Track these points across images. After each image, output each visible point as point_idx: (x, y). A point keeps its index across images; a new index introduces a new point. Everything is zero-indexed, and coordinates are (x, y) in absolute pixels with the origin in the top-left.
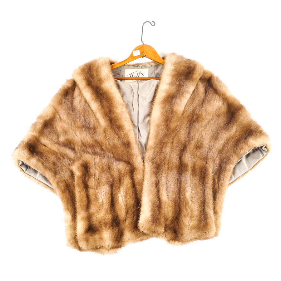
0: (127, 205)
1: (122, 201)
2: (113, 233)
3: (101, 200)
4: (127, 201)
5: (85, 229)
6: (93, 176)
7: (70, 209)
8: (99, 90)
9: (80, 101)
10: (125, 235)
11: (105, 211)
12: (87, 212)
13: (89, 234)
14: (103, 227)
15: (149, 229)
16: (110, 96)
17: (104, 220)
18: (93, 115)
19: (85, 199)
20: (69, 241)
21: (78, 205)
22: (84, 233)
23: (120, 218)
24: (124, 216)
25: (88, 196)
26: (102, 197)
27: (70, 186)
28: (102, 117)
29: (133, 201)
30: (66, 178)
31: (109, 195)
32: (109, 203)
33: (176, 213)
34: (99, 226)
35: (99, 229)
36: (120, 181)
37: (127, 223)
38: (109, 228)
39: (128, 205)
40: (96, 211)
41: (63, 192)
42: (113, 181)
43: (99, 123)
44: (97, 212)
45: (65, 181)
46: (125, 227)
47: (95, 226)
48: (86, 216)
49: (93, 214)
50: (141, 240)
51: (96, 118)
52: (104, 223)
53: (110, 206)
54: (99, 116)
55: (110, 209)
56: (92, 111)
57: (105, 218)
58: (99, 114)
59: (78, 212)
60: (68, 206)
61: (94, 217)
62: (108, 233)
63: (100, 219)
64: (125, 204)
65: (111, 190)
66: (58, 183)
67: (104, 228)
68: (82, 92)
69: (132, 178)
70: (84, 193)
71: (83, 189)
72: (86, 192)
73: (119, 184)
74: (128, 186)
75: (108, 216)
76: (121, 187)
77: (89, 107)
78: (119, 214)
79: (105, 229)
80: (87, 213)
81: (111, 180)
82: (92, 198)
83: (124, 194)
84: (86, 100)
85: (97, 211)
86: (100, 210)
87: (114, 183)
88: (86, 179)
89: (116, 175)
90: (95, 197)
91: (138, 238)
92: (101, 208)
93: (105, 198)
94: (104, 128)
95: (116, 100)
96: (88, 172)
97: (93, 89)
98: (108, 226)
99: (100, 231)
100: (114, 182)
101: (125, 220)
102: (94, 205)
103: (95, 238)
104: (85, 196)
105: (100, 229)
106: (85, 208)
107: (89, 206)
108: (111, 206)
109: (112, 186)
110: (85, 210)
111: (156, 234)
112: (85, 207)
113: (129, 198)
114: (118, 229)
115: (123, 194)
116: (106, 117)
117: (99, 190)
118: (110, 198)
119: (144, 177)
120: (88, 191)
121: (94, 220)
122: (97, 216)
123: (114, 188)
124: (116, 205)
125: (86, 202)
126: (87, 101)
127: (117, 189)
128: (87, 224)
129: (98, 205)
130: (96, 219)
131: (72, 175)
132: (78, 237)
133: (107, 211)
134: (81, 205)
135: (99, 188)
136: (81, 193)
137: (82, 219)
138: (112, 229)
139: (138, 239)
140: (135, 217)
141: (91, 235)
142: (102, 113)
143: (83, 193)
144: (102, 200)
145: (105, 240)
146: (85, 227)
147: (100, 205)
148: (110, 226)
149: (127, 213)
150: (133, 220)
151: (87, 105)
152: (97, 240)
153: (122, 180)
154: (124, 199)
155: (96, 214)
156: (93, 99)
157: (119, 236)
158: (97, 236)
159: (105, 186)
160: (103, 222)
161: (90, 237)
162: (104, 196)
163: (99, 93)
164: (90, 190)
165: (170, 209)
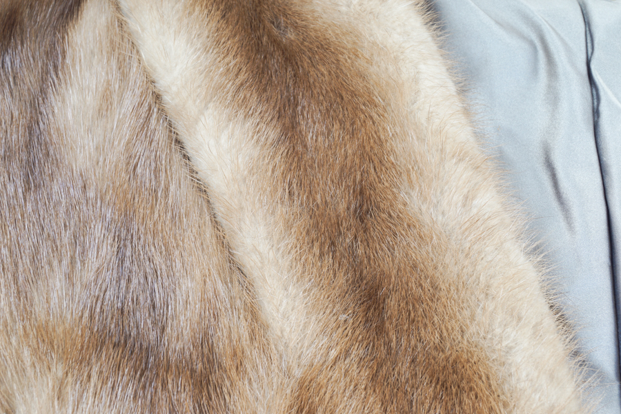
8: (275, 22)
9: (107, 100)
16: (362, 76)
18: (209, 231)
28: (285, 262)
43: (253, 312)
51: (233, 267)
54: (264, 247)
56: (202, 189)
58: (262, 231)
68: (133, 25)
77: (177, 157)
84: (157, 97)
94: (298, 373)
95: (422, 117)
97: (229, 8)
116: (328, 260)
126: (166, 98)
142: (288, 226)
151: (161, 135)
156: (220, 87)
163: (275, 42)
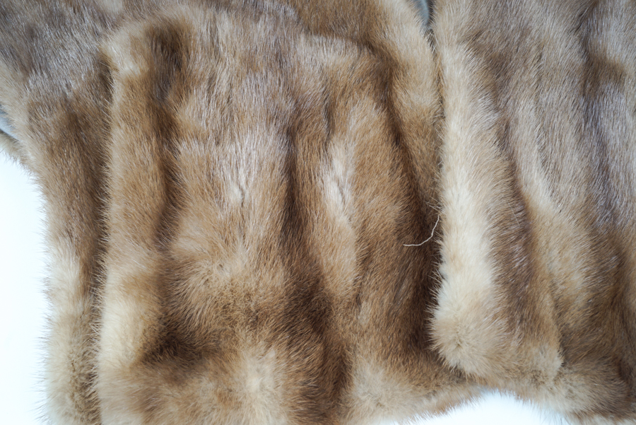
0: (364, 227)
1: (341, 207)
2: (294, 367)
3: (233, 195)
4: (368, 207)
5: (140, 344)
6: (204, 86)
7: (75, 235)
10: (355, 381)
11: (252, 248)
12: (160, 250)
13: (160, 373)
14: (243, 333)
15: (495, 356)
17: (248, 295)
19: (152, 185)
20: (62, 402)
21: (115, 211)
22: (136, 364)
23: (333, 291)
24: (351, 281)
25: (168, 174)
26: (243, 183)
27: (87, 125)
29: (398, 208)
30: (74, 87)
31: (277, 172)
32: (278, 211)
33: (602, 271)
34: (220, 327)
35: (218, 343)
36: (330, 113)
37: (367, 313)
38: (274, 338)
39: (371, 227)
40: (207, 247)
41: (54, 151)
42: (298, 111)
44: (214, 252)
45: (66, 102)
46: (355, 338)
47: (199, 326)
48: (150, 272)
49: (191, 261)
50: (442, 409)
52: (248, 311)
53: (280, 228)
55: (282, 243)
57: (251, 284)
59: (111, 251)
60: (67, 220)
61: (193, 279)
62: (268, 368)
63: (227, 293)
64: (355, 218)
65: (285, 153)
66: (33, 111)
67: (249, 341)
69: (387, 103)
70: (148, 154)
71: (149, 139)
72: (161, 150)
73: (323, 128)
74: (372, 134)
75: (267, 278)
76: (335, 138)
78: (325, 270)
79: (254, 343)
80: (157, 255)
81: (289, 107)
82: (190, 180)
83: (351, 172)
85: (214, 246)
86: (227, 241)
87: (301, 122)
88: (170, 97)
89: (312, 86)
90: (205, 177)
91: (428, 396)
92: (236, 232)
93: (255, 185)
96: (179, 67)
98: (266, 331)
99: (222, 354)
100: (302, 117)
101: (358, 301)
102: (199, 216)
103: (192, 397)
104: (153, 167)
105: (224, 343)
106: (147, 230)
107: (170, 221)
108: (284, 228)
109: (291, 133)
110: (149, 241)
111: (526, 382)
112: (149, 222)
113: (377, 192)
114: (319, 348)
115: (345, 174)
117: (227, 147)
118: (283, 187)
119: (442, 101)
120: (172, 148)
121: (194, 298)
122: (210, 272)
123: (302, 143)
124: (310, 224)
125: (159, 200)
127: (315, 145)
128: (151, 314)
129: (221, 216)
130: (203, 289)
131: (103, 74)
132: (100, 385)
133: (264, 251)
134: (126, 215)
135: (227, 136)
136: (133, 152)
137: (130, 285)
138: (290, 344)
139: (425, 402)
140: (404, 287)
141: (175, 380)
143: (146, 153)
144: (239, 197)
145: (252, 411)
146: (140, 332)
147: (232, 219)
148: (276, 330)
149: (365, 261)
150: (395, 300)
152: (205, 408)
153: (339, 112)
154: (349, 197)
155: (204, 266)
157: (329, 388)
158: (204, 386)
159: (260, 129)
160: (243, 307)
161: (167, 391)
162: (254, 173)
164: (184, 144)
165: (572, 253)
